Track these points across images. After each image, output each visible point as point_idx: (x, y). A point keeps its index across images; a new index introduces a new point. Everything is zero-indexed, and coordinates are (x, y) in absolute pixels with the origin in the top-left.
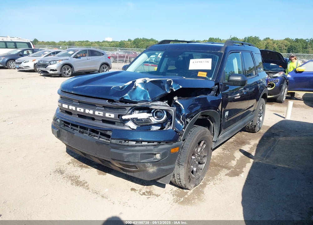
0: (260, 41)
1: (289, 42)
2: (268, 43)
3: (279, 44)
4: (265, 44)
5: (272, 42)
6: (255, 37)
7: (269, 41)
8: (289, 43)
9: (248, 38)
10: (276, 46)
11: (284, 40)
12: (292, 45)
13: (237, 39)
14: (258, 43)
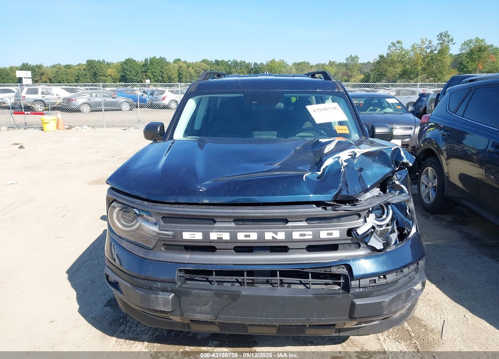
0: (168, 63)
1: (208, 64)
2: (181, 67)
3: (195, 68)
4: (176, 68)
5: (185, 65)
6: (161, 57)
7: (181, 64)
8: (208, 67)
9: (151, 59)
10: (192, 71)
11: (201, 62)
12: (212, 69)
13: (134, 61)
14: (167, 68)
